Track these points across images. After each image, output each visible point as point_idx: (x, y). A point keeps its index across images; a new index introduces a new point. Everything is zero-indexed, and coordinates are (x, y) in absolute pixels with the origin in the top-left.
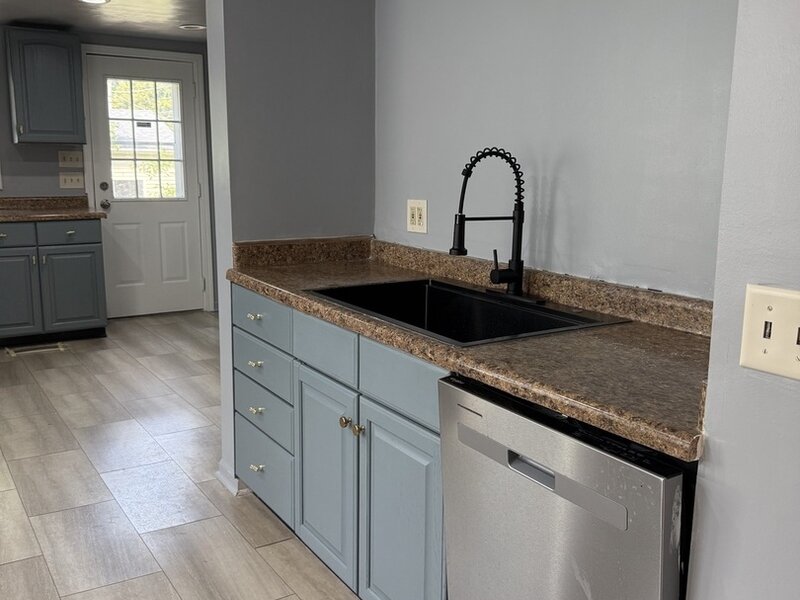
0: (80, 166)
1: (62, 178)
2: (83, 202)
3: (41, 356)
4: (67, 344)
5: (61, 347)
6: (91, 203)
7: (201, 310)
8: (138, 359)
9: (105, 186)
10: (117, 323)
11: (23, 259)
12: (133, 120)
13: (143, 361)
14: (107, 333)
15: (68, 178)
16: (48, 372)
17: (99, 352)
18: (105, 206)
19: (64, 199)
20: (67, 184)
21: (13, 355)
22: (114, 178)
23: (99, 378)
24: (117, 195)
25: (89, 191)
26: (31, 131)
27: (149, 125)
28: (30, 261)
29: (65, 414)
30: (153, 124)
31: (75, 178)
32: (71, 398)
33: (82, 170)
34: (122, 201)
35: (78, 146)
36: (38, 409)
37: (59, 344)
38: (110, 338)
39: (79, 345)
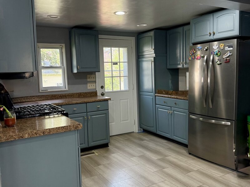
0: (94, 80)
1: (88, 85)
2: (94, 94)
3: (91, 158)
6: (98, 94)
7: (133, 132)
9: (102, 87)
11: (82, 118)
12: (112, 62)
13: (134, 160)
14: (109, 145)
15: (90, 85)
17: (112, 155)
18: (103, 94)
19: (89, 93)
20: (90, 87)
24: (106, 90)
25: (97, 89)
26: (82, 68)
27: (117, 64)
28: (84, 119)
30: (118, 63)
31: (92, 85)
33: (95, 82)
38: (110, 147)
39: (101, 151)
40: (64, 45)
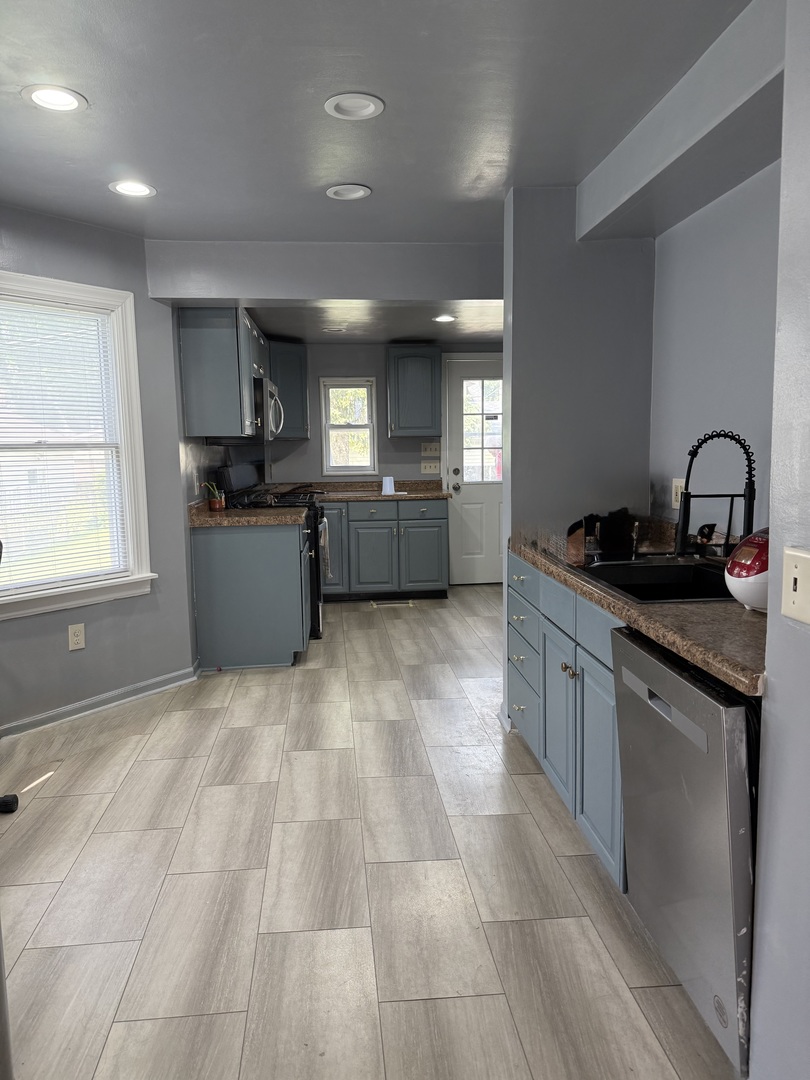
0: (436, 454)
1: (423, 465)
2: (438, 485)
3: (394, 609)
4: (416, 601)
5: (411, 603)
6: (444, 487)
8: (467, 618)
9: (457, 472)
10: (460, 588)
11: (386, 531)
12: (483, 414)
13: (469, 620)
14: (449, 595)
15: (428, 465)
16: (396, 621)
17: (438, 610)
18: (457, 488)
19: (423, 482)
20: (427, 470)
21: (375, 607)
22: (465, 465)
23: (433, 630)
24: (466, 479)
25: (444, 475)
26: (400, 428)
27: (496, 418)
28: (392, 532)
29: (399, 653)
30: (500, 417)
31: (433, 465)
32: (407, 643)
33: (439, 459)
34: (470, 484)
35: (436, 438)
36: (381, 648)
37: (410, 601)
38: (451, 600)
39: (425, 603)
40: (373, 379)
